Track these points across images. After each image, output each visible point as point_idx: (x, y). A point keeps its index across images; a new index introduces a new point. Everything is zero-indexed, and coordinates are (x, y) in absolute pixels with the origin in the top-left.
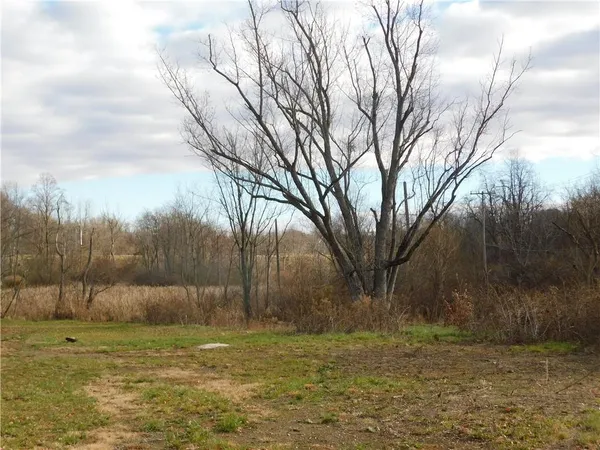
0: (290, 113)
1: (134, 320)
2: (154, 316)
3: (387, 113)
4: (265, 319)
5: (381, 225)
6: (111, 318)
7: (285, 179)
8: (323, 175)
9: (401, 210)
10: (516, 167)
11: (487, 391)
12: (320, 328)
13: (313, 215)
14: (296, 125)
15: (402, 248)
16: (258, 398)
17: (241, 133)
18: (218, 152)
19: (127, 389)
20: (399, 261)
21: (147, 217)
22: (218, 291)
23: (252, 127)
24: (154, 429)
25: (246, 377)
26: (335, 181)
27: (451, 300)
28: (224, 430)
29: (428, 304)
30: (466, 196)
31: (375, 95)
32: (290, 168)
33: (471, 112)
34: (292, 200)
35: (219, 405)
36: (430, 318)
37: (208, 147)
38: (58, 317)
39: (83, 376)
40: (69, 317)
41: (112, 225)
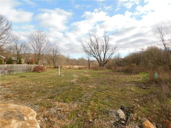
0: (94, 47)
1: (77, 69)
2: (79, 69)
3: (105, 47)
4: (91, 69)
5: (104, 59)
6: (75, 69)
7: (94, 54)
8: (98, 54)
9: (106, 58)
10: (119, 54)
11: (115, 76)
12: (97, 70)
13: (96, 58)
14: (95, 48)
15: (106, 62)
16: (90, 76)
17: (89, 49)
18: (86, 51)
19: (77, 75)
20: (106, 63)
21: (79, 58)
22: (86, 66)
23: (90, 49)
24: (80, 79)
25: (89, 74)
26: (99, 55)
27: (111, 67)
28: (87, 79)
30: (113, 57)
31: (103, 45)
32: (94, 53)
33: (114, 47)
34: (94, 57)
35: (86, 77)
36: (109, 69)
37: (85, 51)
38: (69, 69)
39: (72, 74)
40: (71, 69)
41: (75, 59)
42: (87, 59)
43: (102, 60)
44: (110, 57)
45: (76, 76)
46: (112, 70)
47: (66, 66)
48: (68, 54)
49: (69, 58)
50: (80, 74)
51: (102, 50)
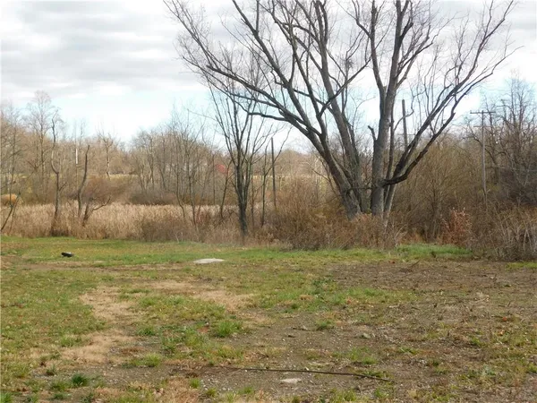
0: (287, 28)
1: (130, 237)
2: (149, 233)
3: (386, 30)
4: (261, 237)
5: (378, 144)
6: (106, 235)
7: (282, 96)
8: (321, 93)
9: (399, 130)
10: (517, 87)
11: (483, 302)
12: (317, 245)
13: (310, 133)
14: (293, 40)
15: (400, 166)
16: (252, 307)
17: (239, 52)
18: (213, 68)
19: (123, 298)
20: (396, 180)
21: (142, 135)
22: (214, 210)
23: (250, 42)
24: (149, 333)
25: (241, 288)
26: (332, 98)
27: (449, 218)
28: (223, 335)
29: (426, 224)
30: (465, 117)
31: (374, 11)
32: (287, 84)
33: (472, 28)
34: (288, 117)
35: (214, 313)
36: (426, 236)
37: (204, 64)
38: (54, 234)
39: (79, 286)
40: (65, 234)
41: (108, 144)
42: (219, 143)
43: (366, 146)
44: (437, 123)
45: (120, 307)
46: (459, 241)
47: (22, 210)
48: (43, 98)
49: (49, 134)
50: (158, 285)
51: (359, 56)
